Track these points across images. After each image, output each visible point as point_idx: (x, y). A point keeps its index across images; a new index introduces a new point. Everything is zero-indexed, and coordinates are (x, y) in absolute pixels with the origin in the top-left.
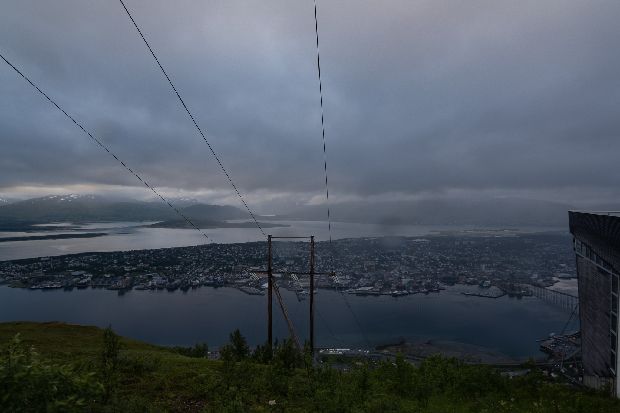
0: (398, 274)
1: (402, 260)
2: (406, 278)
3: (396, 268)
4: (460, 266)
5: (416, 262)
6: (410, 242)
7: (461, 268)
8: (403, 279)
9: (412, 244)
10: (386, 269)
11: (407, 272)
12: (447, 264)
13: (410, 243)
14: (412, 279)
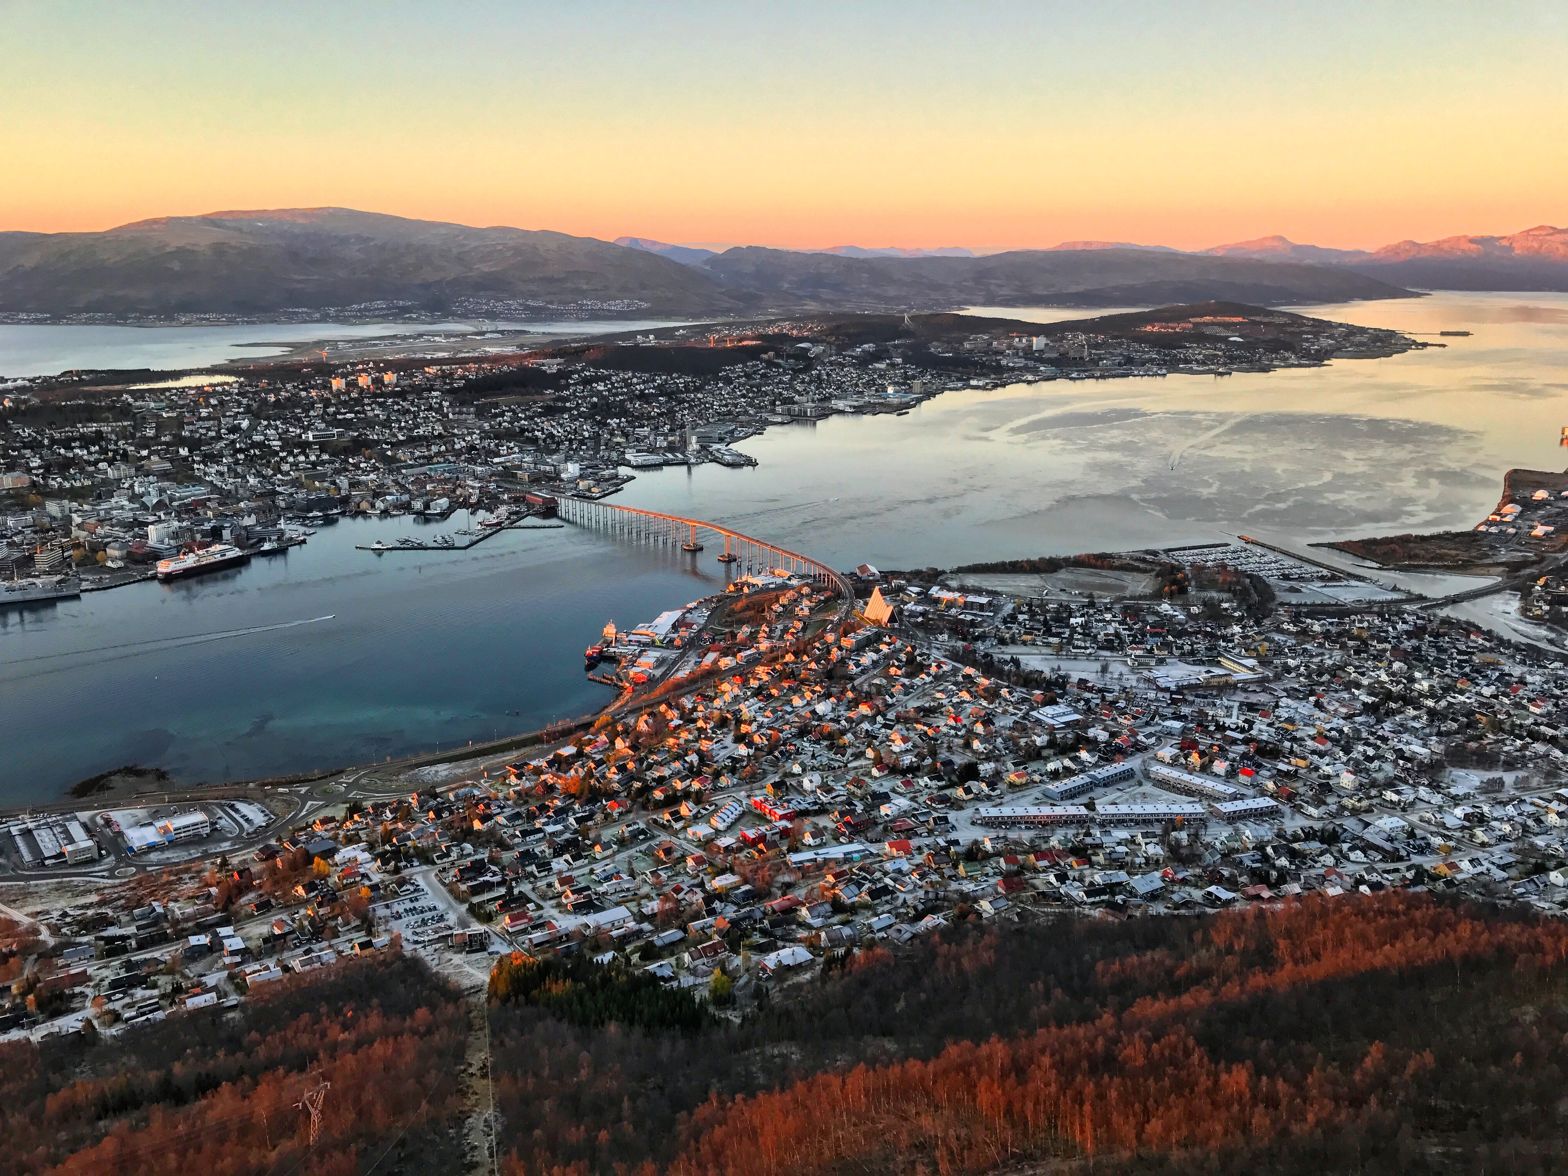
0: (132, 510)
1: (144, 458)
2: (160, 521)
3: (119, 488)
4: (351, 460)
5: (197, 459)
6: (169, 389)
7: (357, 466)
8: (151, 528)
9: (175, 395)
10: (76, 494)
11: (165, 498)
12: (307, 457)
13: (168, 394)
14: (185, 524)
